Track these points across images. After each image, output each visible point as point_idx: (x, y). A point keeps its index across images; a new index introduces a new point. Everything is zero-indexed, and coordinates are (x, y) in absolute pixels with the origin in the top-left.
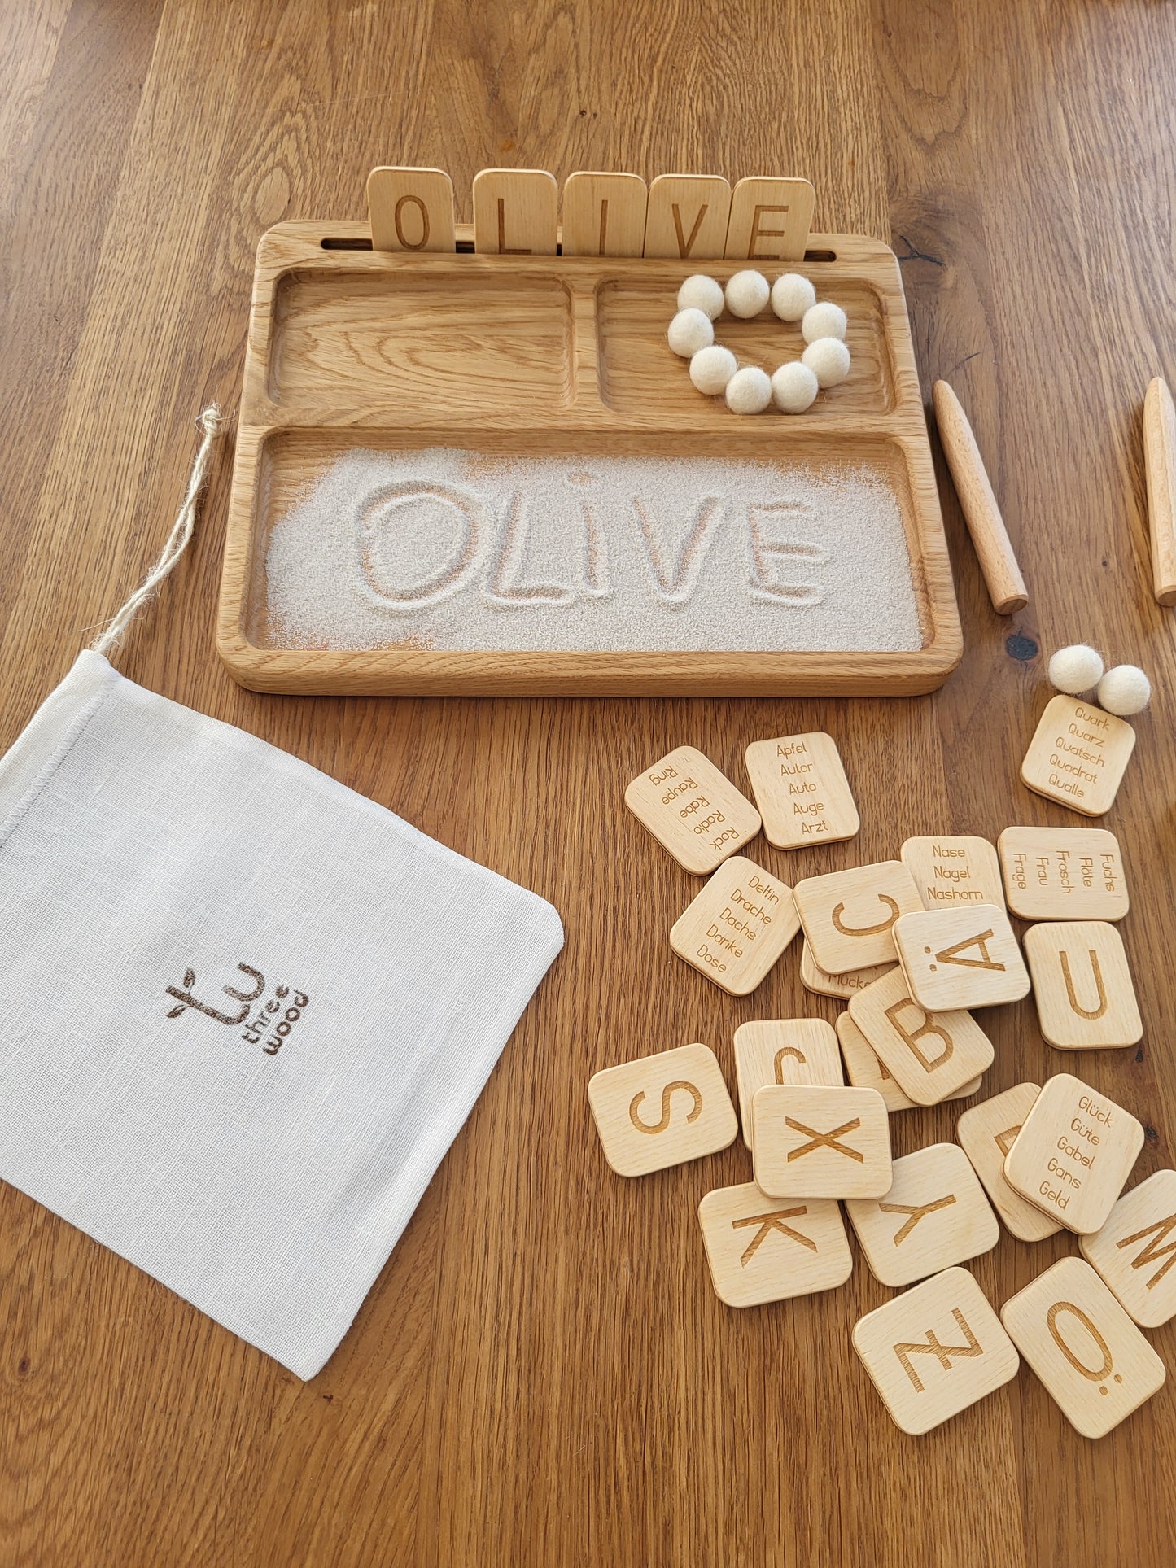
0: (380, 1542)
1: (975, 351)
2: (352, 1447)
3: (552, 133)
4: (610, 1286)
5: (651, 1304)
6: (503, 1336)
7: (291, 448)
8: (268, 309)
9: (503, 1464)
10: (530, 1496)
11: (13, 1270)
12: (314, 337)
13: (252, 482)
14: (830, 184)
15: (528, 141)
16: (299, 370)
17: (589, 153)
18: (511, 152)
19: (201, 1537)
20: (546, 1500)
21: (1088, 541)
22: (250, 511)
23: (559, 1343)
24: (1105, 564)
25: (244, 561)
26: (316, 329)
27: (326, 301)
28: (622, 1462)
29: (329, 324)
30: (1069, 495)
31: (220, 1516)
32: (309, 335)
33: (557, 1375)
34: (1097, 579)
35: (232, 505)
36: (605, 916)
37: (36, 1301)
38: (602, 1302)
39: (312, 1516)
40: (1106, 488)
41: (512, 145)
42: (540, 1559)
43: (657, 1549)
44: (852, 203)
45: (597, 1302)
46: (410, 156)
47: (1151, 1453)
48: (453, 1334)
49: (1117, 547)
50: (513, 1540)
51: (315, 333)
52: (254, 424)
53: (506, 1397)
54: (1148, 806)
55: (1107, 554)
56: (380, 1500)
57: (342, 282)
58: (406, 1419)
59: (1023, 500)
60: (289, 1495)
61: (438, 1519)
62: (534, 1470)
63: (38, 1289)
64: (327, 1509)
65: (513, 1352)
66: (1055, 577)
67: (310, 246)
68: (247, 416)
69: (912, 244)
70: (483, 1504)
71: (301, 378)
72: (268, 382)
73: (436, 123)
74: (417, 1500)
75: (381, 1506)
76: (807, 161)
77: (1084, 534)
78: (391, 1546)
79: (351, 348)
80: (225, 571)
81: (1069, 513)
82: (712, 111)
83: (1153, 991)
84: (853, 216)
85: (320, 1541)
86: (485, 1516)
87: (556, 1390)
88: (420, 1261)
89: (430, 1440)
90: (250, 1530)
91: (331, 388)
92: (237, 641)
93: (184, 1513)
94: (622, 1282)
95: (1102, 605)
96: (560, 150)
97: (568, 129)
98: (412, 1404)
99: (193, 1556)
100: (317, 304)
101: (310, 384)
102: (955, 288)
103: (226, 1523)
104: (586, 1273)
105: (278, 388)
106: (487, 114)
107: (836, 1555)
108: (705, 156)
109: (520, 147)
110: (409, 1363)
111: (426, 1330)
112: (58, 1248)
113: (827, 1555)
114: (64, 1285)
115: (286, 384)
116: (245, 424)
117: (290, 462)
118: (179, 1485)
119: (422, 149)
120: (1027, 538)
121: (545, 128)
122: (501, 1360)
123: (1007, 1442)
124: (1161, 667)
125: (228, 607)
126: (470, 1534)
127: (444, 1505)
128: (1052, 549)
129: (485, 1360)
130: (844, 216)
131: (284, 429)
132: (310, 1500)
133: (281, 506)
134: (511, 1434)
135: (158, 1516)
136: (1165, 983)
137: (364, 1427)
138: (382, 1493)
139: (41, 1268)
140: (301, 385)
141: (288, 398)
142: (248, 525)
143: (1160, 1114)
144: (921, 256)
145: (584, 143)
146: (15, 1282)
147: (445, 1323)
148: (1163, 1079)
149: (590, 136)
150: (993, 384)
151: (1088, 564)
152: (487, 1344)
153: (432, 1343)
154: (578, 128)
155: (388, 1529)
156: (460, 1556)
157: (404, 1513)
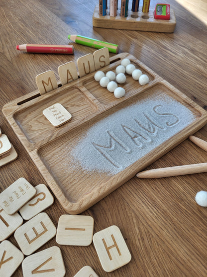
2: (138, 244)
6: (146, 204)
9: (166, 224)
10: (175, 225)
20: (178, 223)
23: (156, 197)
28: (183, 207)
33: (161, 203)
39: (142, 262)
48: (138, 210)
53: (156, 213)
56: (151, 249)
58: (143, 231)
61: (164, 243)
62: (171, 221)
64: (144, 259)
65: (150, 205)
70: (169, 233)
74: (158, 243)
75: (153, 249)
78: (161, 255)
82: (20, 18)
85: (148, 266)
86: (171, 235)
87: (163, 205)
89: (150, 231)
98: (142, 228)
110: (135, 221)
111: (133, 214)
122: (150, 207)
127: (162, 239)
129: (147, 210)
134: (162, 218)
137: (137, 239)
138: (151, 247)
147: (135, 210)
152: (145, 207)
153: (136, 214)
155: (157, 252)
156: (173, 246)
157: (157, 247)
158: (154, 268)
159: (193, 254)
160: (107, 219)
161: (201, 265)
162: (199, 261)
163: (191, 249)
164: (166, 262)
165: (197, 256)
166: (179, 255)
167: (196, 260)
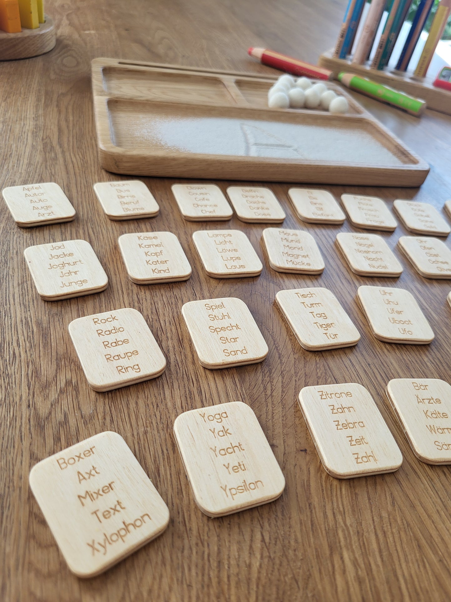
0: (385, 529)
11: (50, 413)
31: (267, 539)
37: (73, 429)
39: (332, 523)
56: (370, 503)
60: (309, 514)
61: (413, 506)
63: (72, 422)
64: (339, 518)
70: (435, 492)
75: (373, 507)
78: (394, 530)
85: (345, 538)
86: (440, 499)
90: (292, 543)
99: (259, 572)
103: (273, 542)
112: (81, 397)
114: (91, 417)
126: (438, 511)
132: (325, 513)
135: (219, 549)
139: (71, 409)
146: (54, 420)
155: (386, 520)
156: (440, 526)
157: (390, 508)
158: (365, 555)
160: (269, 388)
164: (406, 556)
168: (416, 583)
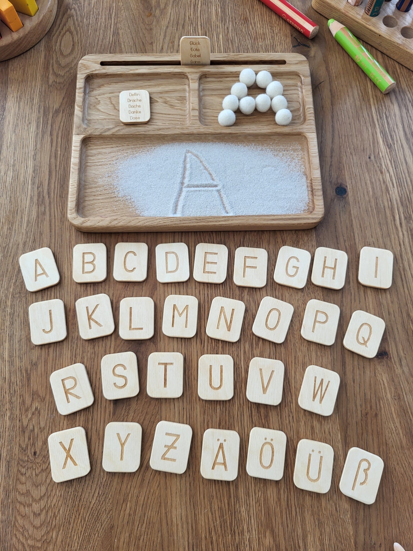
0: (149, 496)
1: (322, 81)
3: (165, 8)
4: (214, 416)
5: (227, 420)
7: (92, 142)
8: (82, 90)
10: (194, 480)
11: (28, 425)
12: (99, 99)
13: (78, 156)
14: (268, 18)
15: (156, 12)
16: (94, 113)
17: (179, 14)
18: (151, 17)
19: (95, 500)
21: (364, 149)
22: (78, 167)
24: (369, 158)
25: (76, 186)
26: (99, 96)
27: (103, 85)
29: (104, 94)
30: (357, 133)
31: (100, 493)
32: (97, 99)
34: (367, 164)
35: (72, 165)
36: (204, 297)
37: (36, 434)
38: (212, 421)
39: (128, 491)
40: (370, 129)
41: (151, 14)
42: (198, 498)
43: (234, 492)
44: (276, 25)
45: (210, 421)
46: (114, 22)
47: (386, 453)
49: (374, 151)
50: (190, 493)
51: (99, 98)
52: (78, 134)
54: (385, 244)
55: (370, 154)
56: (148, 484)
57: (108, 78)
59: (341, 136)
60: (121, 485)
61: (166, 489)
63: (36, 430)
64: (132, 489)
66: (352, 164)
67: (96, 65)
68: (76, 131)
69: (298, 40)
71: (95, 116)
72: (83, 118)
73: (122, 8)
74: (159, 484)
76: (259, 10)
77: (362, 147)
78: (153, 498)
79: (112, 103)
80: (70, 190)
81: (357, 140)
83: (387, 307)
84: (277, 31)
85: (131, 498)
88: (154, 413)
90: (110, 496)
91: (105, 119)
92: (75, 215)
93: (89, 493)
94: (218, 415)
95: (369, 173)
96: (169, 14)
97: (171, 6)
99: (93, 505)
100: (99, 87)
101: (98, 118)
102: (315, 56)
103: (102, 495)
104: (206, 412)
105: (87, 120)
106: (141, 3)
107: (289, 490)
108: (222, 12)
109: (154, 15)
112: (40, 417)
113: (286, 490)
114: (44, 428)
115: (89, 118)
116: (75, 135)
117: (91, 147)
118: (87, 485)
119: (119, 19)
120: (342, 150)
121: (162, 6)
123: (341, 453)
124: (389, 194)
125: (71, 203)
126: (176, 492)
128: (351, 154)
130: (273, 31)
131: (88, 136)
132: (127, 486)
133: (89, 164)
135: (81, 494)
136: (390, 304)
138: (149, 483)
139: (36, 424)
140: (94, 118)
141: (90, 123)
142: (77, 173)
143: (389, 347)
144: (301, 45)
145: (177, 11)
146: (29, 429)
148: (389, 336)
149: (179, 8)
150: (329, 93)
151: (364, 158)
154: (175, 5)
155: (151, 493)
156: (174, 499)
157: (156, 488)
158: (136, 505)
159: (188, 523)
161: (186, 539)
162: (188, 534)
163: (189, 517)
164: (152, 508)
165: (190, 528)
166: (171, 512)
167: (185, 532)
168: (151, 519)
